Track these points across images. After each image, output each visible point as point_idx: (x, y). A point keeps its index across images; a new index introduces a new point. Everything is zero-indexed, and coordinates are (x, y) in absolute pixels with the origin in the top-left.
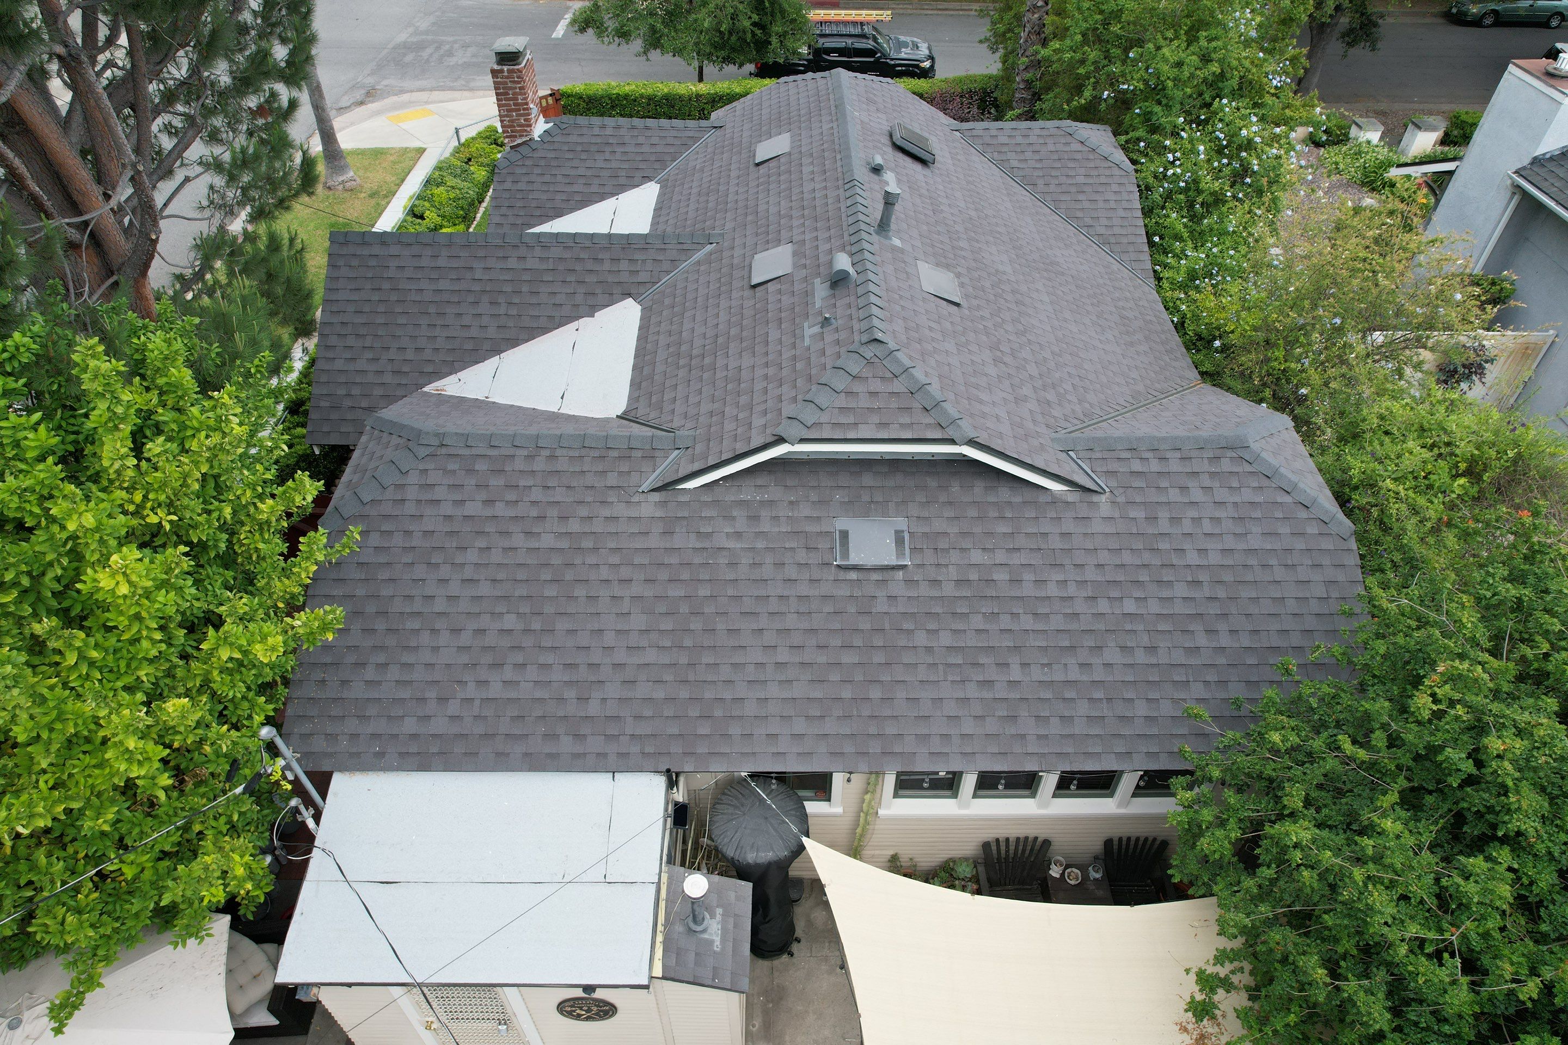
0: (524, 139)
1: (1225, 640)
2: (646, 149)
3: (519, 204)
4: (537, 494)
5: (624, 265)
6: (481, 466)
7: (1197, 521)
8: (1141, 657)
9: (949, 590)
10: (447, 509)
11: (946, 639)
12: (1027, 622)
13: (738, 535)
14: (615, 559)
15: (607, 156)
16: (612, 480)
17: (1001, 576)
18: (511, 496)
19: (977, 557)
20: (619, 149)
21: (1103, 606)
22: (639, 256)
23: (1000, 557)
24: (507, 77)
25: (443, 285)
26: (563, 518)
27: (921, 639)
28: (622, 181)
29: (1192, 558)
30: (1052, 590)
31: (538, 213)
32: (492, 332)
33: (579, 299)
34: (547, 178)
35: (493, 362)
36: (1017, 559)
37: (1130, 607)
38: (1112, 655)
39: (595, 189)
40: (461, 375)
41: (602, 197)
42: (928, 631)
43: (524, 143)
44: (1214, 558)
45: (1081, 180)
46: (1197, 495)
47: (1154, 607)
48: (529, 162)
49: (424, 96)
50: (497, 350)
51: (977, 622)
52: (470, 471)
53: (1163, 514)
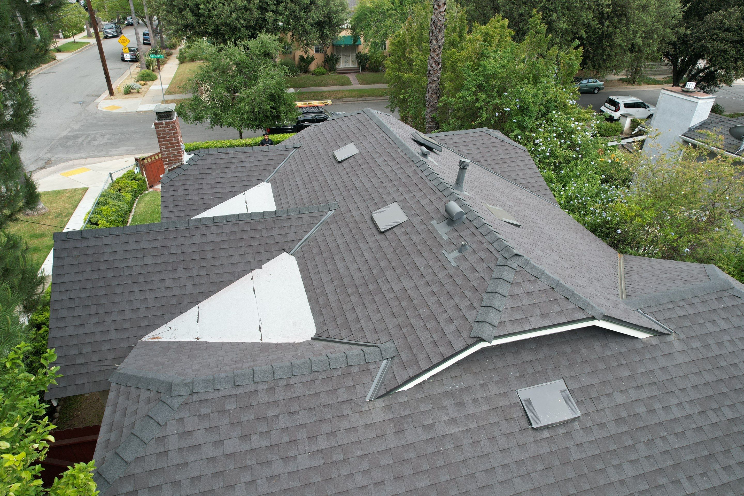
0: (177, 165)
2: (256, 163)
3: (181, 203)
4: (284, 421)
5: (276, 231)
6: (231, 405)
7: (732, 342)
9: (613, 429)
10: (208, 451)
11: (629, 470)
12: (674, 442)
13: (454, 421)
14: (365, 466)
15: (233, 170)
16: (342, 395)
17: (641, 409)
18: (263, 428)
19: (620, 399)
20: (239, 165)
21: (712, 417)
22: (285, 224)
23: (634, 395)
24: (165, 127)
25: (147, 261)
26: (312, 438)
27: (613, 475)
28: (245, 183)
30: (676, 412)
31: (194, 208)
32: (190, 289)
33: (249, 257)
34: (196, 186)
35: (194, 310)
36: (644, 394)
37: (728, 413)
39: (228, 189)
40: (170, 324)
41: (234, 194)
42: (614, 466)
43: (177, 167)
45: (502, 156)
46: (723, 325)
48: (183, 178)
49: (82, 161)
50: (195, 302)
51: (643, 450)
52: (222, 412)
53: (711, 342)
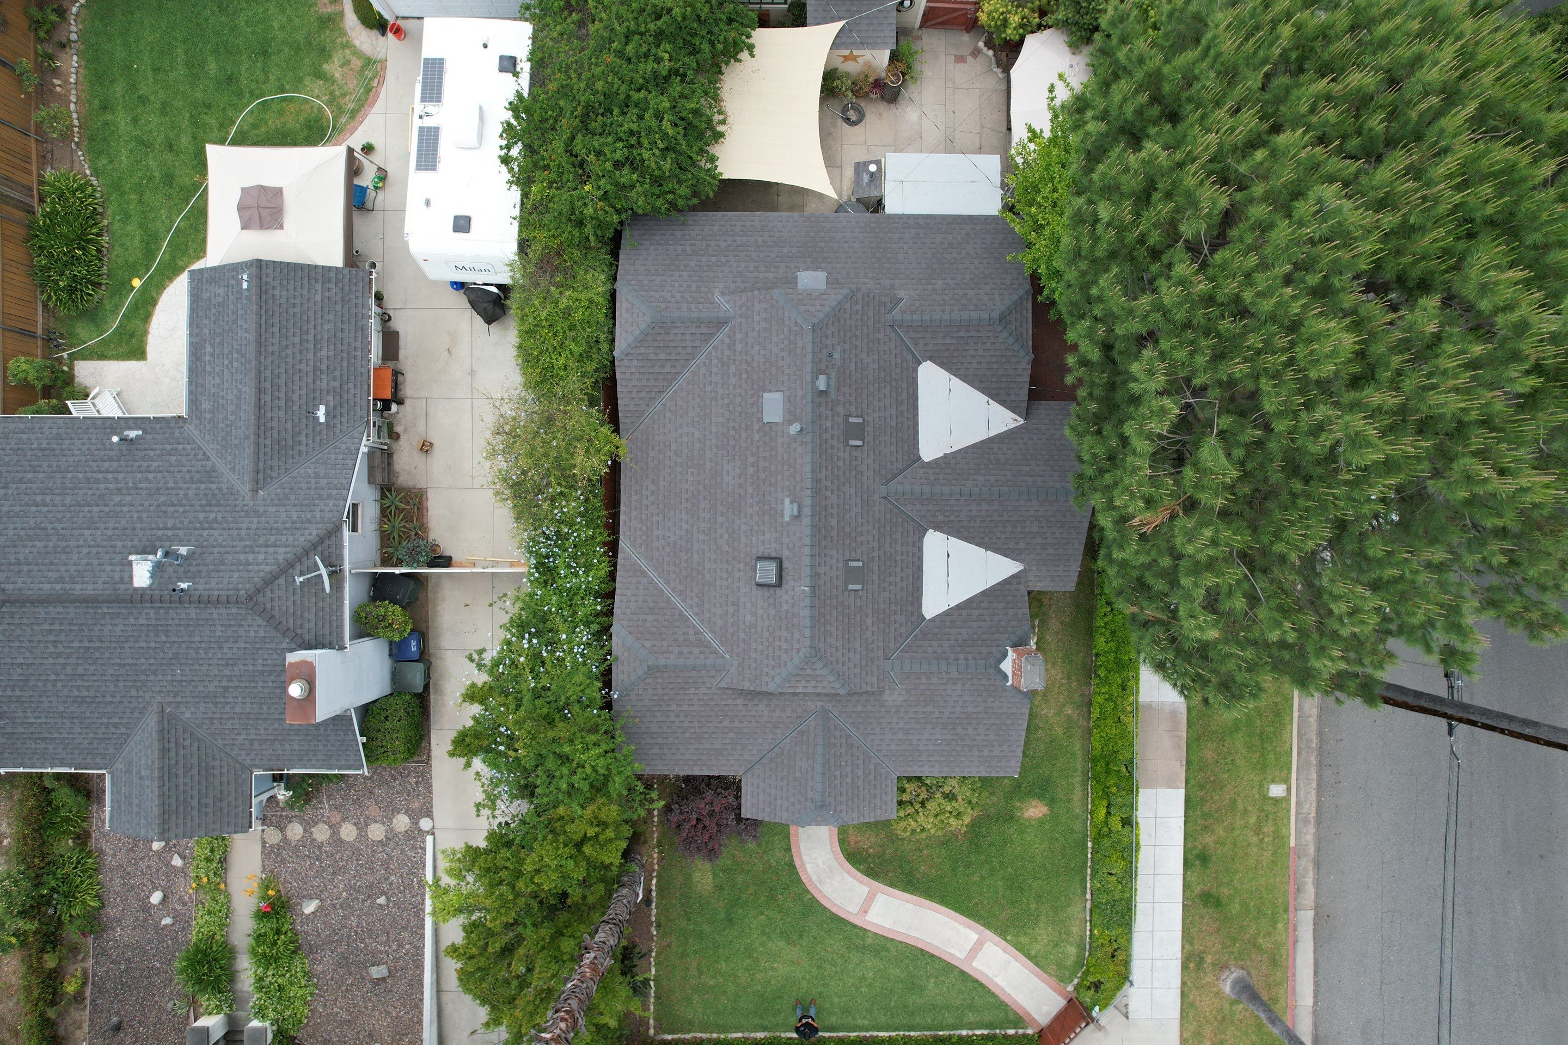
1: (679, 248)
2: (935, 644)
5: (932, 477)
7: (680, 286)
8: (713, 243)
11: (785, 250)
12: (754, 255)
15: (960, 637)
17: (762, 269)
20: (953, 642)
21: (724, 259)
27: (794, 250)
29: (685, 274)
30: (743, 265)
34: (996, 618)
35: (992, 433)
36: (755, 274)
37: (714, 259)
38: (723, 244)
39: (964, 612)
40: (1006, 429)
41: (958, 607)
42: (792, 253)
44: (677, 274)
47: (704, 259)
48: (1010, 629)
50: (991, 440)
51: (773, 255)
53: (693, 289)
